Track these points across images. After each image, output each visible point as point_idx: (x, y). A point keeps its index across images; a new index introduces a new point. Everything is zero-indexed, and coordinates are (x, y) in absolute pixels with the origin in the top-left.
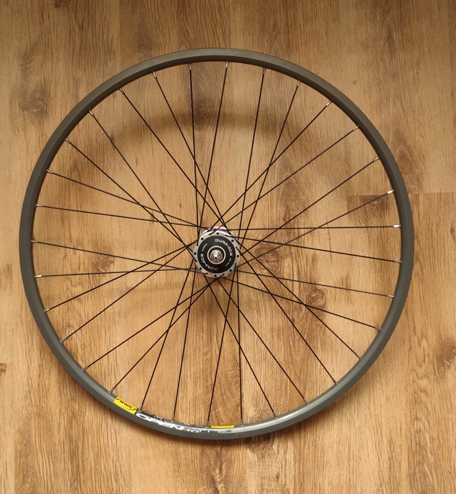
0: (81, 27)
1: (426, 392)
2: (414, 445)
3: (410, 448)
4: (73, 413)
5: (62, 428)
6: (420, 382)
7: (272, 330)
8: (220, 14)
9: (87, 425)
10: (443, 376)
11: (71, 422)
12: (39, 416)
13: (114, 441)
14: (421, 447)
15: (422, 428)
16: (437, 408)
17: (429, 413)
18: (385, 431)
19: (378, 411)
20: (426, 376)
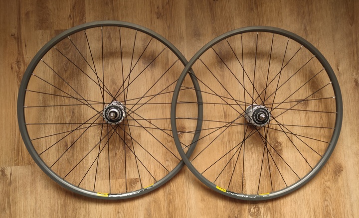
0: (169, 27)
1: (329, 188)
2: (325, 212)
3: (323, 214)
4: (170, 200)
5: (165, 207)
6: (326, 183)
7: (258, 161)
8: (230, 20)
9: (176, 206)
10: (337, 180)
11: (169, 204)
12: (155, 202)
13: (189, 213)
14: (328, 213)
15: (328, 205)
16: (335, 195)
17: (331, 197)
18: (312, 206)
19: (308, 197)
20: (329, 180)
